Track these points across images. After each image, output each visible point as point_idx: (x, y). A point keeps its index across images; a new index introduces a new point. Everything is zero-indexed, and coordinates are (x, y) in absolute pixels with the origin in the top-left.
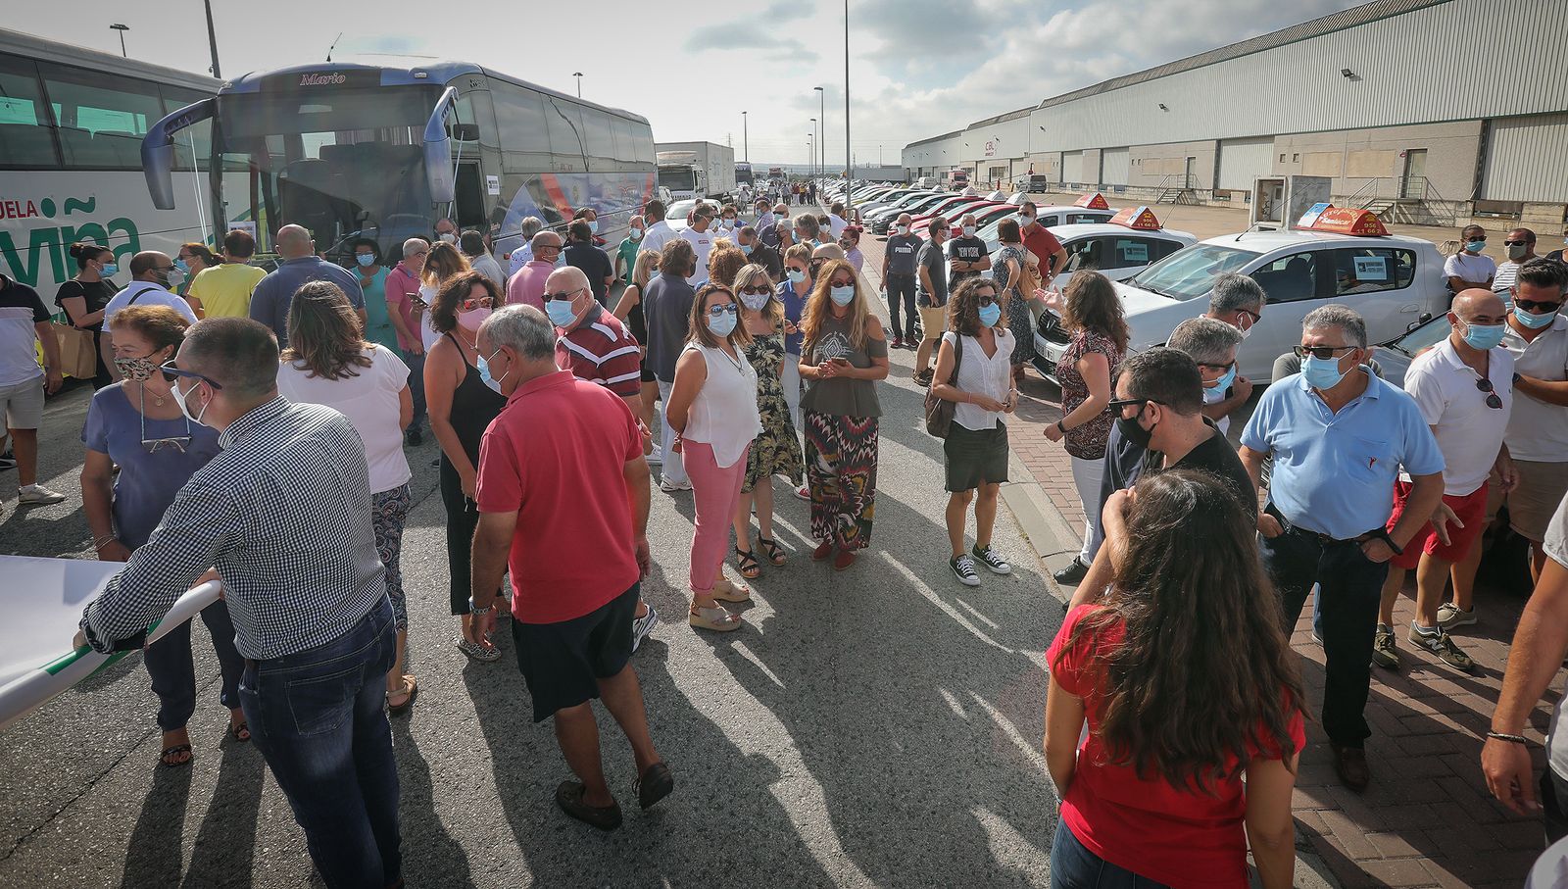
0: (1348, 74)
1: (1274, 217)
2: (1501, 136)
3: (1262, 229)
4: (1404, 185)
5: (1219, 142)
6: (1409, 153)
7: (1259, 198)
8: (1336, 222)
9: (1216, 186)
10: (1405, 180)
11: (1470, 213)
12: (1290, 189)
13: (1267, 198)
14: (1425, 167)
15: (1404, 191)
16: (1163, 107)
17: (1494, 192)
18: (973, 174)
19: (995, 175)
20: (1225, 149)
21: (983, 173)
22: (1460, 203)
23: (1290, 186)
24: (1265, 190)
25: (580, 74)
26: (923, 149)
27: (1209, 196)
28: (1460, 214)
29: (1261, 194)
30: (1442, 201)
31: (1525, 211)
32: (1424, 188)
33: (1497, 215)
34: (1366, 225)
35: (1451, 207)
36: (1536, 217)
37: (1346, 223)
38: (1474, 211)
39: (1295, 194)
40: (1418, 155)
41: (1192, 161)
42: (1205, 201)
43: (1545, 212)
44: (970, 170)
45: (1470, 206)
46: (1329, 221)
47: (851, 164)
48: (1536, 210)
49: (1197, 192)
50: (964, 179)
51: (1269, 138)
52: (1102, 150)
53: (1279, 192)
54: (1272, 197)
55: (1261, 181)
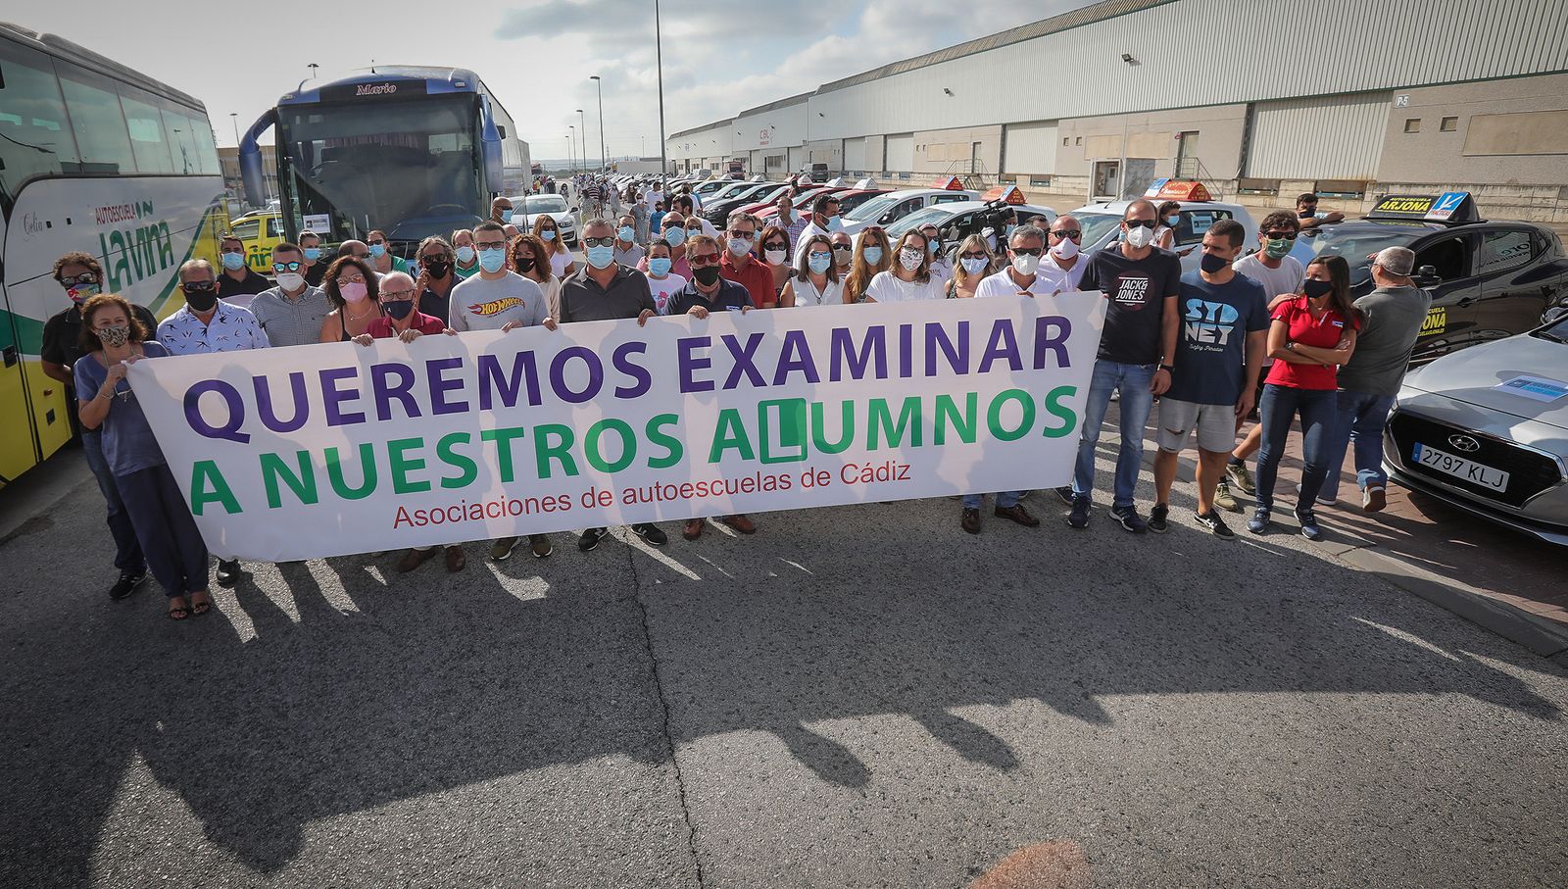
0: (1128, 59)
1: (1109, 192)
2: (1263, 118)
3: (1099, 202)
4: (1178, 166)
5: (1004, 126)
6: (1183, 135)
7: (1096, 177)
8: (1176, 192)
9: (1001, 171)
10: (1179, 161)
11: (1236, 191)
12: (1124, 169)
13: (1103, 177)
14: (1196, 148)
15: (1178, 171)
16: (948, 92)
17: (1255, 172)
18: (747, 164)
19: (771, 165)
20: (1010, 133)
21: (758, 163)
22: (1227, 182)
23: (1125, 167)
24: (1101, 170)
25: (315, 66)
26: (690, 140)
27: (995, 182)
28: (1227, 192)
29: (1098, 174)
30: (1212, 180)
31: (1282, 187)
32: (1196, 168)
33: (1258, 192)
34: (1198, 194)
35: (1219, 185)
36: (1291, 193)
37: (1183, 192)
38: (1239, 189)
39: (1127, 172)
40: (1191, 137)
41: (977, 146)
42: (992, 185)
43: (1296, 188)
44: (744, 160)
45: (1236, 184)
46: (1170, 192)
47: (605, 157)
48: (1291, 186)
49: (983, 177)
50: (740, 169)
51: (1054, 122)
52: (885, 136)
53: (1113, 171)
54: (1106, 176)
55: (1098, 163)
